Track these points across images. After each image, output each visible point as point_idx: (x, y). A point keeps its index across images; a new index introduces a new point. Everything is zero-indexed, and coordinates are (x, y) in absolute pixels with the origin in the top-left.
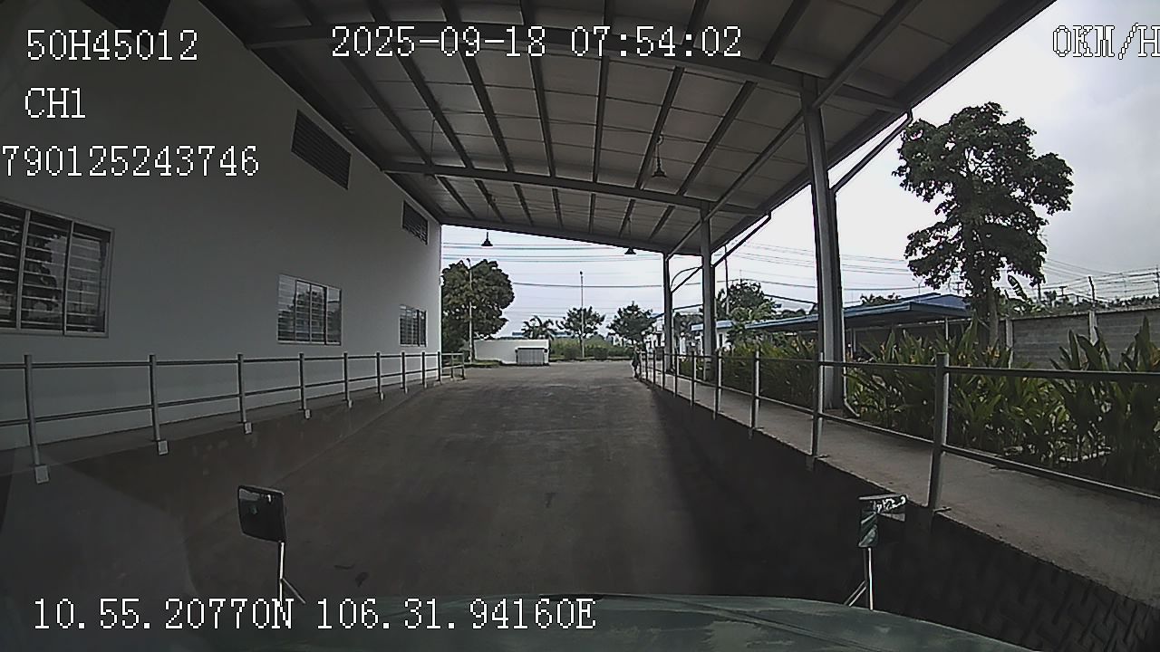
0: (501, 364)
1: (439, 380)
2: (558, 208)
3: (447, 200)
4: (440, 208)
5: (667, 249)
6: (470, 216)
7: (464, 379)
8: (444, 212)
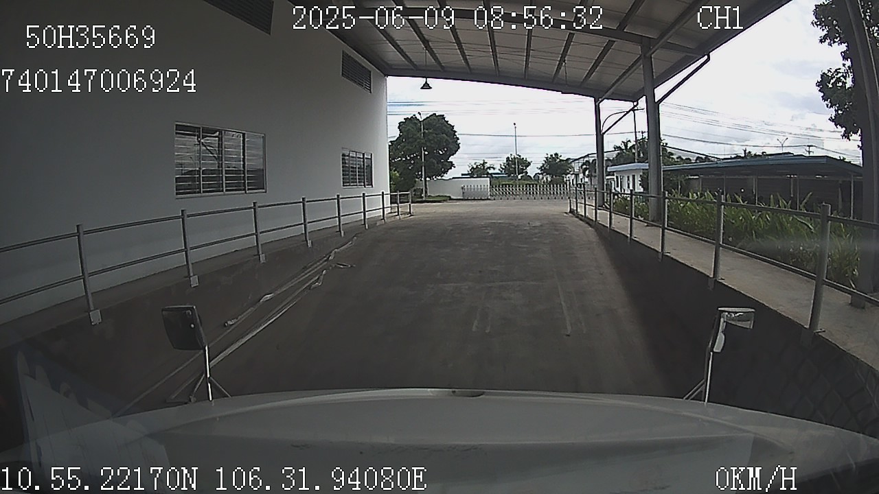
0: (451, 199)
1: (383, 219)
2: (494, 51)
3: (391, 53)
4: (383, 60)
5: (598, 94)
6: (413, 68)
7: (411, 216)
8: (388, 64)
